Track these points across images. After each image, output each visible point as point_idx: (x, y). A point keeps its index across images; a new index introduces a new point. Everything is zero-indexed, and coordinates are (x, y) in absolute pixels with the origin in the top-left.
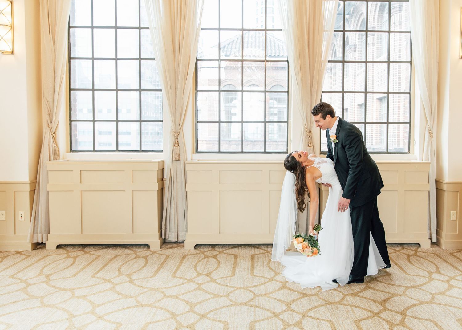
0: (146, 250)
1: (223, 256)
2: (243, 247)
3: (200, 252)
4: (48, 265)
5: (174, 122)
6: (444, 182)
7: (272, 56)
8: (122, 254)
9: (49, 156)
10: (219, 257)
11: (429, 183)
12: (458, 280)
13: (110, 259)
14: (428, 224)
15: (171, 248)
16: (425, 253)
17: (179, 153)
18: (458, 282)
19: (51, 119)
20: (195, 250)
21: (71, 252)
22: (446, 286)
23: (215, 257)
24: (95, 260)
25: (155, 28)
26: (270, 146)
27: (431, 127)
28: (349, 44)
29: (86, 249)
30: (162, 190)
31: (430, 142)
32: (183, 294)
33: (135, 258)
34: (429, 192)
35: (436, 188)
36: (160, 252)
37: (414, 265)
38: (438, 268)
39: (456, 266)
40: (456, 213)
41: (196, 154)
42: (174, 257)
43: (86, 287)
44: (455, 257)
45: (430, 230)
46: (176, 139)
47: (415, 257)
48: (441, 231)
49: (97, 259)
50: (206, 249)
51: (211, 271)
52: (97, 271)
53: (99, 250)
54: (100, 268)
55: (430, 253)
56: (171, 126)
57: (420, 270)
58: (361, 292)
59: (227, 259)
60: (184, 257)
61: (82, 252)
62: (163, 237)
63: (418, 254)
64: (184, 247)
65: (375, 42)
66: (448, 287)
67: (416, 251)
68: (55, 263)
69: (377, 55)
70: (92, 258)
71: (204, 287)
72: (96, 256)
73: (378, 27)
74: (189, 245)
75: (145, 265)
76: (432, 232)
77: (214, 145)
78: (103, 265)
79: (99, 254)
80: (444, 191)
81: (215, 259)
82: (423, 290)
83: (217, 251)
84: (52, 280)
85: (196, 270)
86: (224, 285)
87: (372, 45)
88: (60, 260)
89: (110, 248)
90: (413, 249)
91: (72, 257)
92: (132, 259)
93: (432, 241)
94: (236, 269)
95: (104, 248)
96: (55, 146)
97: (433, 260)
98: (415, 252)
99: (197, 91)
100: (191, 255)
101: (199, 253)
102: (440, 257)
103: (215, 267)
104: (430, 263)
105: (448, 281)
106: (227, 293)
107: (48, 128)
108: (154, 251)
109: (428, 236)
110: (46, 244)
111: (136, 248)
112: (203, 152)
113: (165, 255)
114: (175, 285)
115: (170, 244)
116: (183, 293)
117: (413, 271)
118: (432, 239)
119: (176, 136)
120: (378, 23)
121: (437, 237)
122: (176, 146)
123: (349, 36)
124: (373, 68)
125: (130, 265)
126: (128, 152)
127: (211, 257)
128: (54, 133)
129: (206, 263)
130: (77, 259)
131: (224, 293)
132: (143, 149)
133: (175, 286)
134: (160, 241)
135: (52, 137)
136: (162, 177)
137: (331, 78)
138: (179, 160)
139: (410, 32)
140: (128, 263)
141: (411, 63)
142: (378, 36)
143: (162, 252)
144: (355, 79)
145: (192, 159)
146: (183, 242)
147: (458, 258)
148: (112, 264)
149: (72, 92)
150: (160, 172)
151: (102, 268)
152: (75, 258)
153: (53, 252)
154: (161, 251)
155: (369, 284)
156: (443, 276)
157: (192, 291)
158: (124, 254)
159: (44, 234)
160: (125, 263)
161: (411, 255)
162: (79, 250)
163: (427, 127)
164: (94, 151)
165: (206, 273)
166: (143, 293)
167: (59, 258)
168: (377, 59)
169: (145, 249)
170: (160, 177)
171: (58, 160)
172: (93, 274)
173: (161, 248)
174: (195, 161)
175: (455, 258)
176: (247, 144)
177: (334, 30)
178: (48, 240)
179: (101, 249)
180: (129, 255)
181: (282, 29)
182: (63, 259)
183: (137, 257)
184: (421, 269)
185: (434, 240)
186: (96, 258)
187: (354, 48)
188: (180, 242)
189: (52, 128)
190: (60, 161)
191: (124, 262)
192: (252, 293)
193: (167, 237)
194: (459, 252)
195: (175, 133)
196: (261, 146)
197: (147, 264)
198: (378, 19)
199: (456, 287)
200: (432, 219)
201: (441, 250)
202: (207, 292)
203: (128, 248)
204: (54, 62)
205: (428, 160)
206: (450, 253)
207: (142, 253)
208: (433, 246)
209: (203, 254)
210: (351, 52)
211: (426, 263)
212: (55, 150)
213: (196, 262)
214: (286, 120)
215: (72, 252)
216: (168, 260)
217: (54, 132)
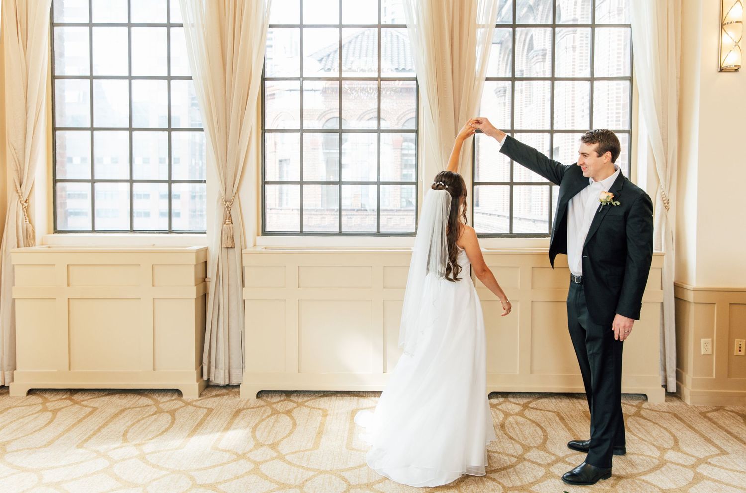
0: (175, 400)
1: (304, 411)
2: (338, 395)
3: (265, 404)
4: (9, 424)
5: (224, 184)
6: (689, 287)
7: (407, 69)
8: (134, 406)
9: (16, 240)
10: (295, 414)
11: (662, 289)
12: (713, 465)
13: (112, 416)
14: (662, 360)
15: (217, 396)
16: (656, 411)
17: (231, 236)
18: (712, 469)
19: (21, 179)
20: (258, 400)
21: (50, 402)
22: (690, 474)
23: (289, 413)
24: (88, 416)
25: (193, 26)
26: (404, 219)
27: (667, 192)
28: (534, 48)
29: (76, 397)
30: (204, 298)
31: (665, 217)
32: (225, 481)
33: (155, 413)
34: (662, 304)
35: (676, 298)
36: (198, 404)
37: (634, 435)
38: (676, 441)
39: (711, 437)
40: (710, 343)
41: (263, 237)
42: (221, 413)
43: (64, 466)
44: (710, 420)
45: (665, 370)
46: (228, 212)
47: (638, 418)
48: (684, 373)
49: (92, 415)
50: (275, 399)
51: (280, 438)
52: (87, 436)
53: (97, 398)
54: (93, 431)
55: (665, 412)
56: (220, 191)
57: (645, 444)
58: (535, 484)
59: (309, 418)
60: (238, 412)
61: (69, 402)
62: (205, 378)
63: (642, 413)
64: (239, 394)
65: (578, 44)
66: (694, 478)
67: (639, 408)
68: (22, 420)
69: (580, 66)
70: (83, 412)
71: (263, 468)
72: (90, 410)
73: (582, 18)
74: (248, 392)
75: (169, 426)
76: (668, 375)
77: (312, 216)
78: (100, 425)
79: (96, 405)
80: (690, 302)
81: (290, 416)
82: (647, 482)
83: (295, 403)
84: (9, 452)
85: (254, 437)
86: (298, 466)
87: (572, 49)
88: (29, 415)
89: (116, 396)
90: (634, 405)
91: (51, 411)
92: (150, 416)
93: (668, 391)
94: (323, 436)
95: (106, 395)
96: (28, 223)
97: (669, 425)
98: (636, 409)
99: (264, 131)
100: (249, 410)
101: (264, 406)
102: (680, 419)
103: (288, 431)
104: (662, 430)
105: (693, 466)
106: (301, 482)
107: (15, 193)
108: (190, 401)
109: (661, 382)
110: (10, 387)
111: (159, 395)
112: (274, 234)
113: (206, 408)
114: (215, 464)
115: (217, 388)
116: (226, 479)
117: (632, 445)
118: (668, 387)
119: (227, 207)
120: (582, 12)
121: (677, 383)
122: (227, 224)
123: (533, 36)
124: (573, 87)
125: (145, 426)
126: (149, 233)
127: (283, 413)
128: (26, 202)
129: (273, 425)
130: (59, 414)
131: (295, 480)
132: (174, 228)
133: (214, 466)
134: (199, 384)
135: (23, 209)
136: (204, 276)
137: (505, 106)
138: (233, 247)
139: (629, 26)
140: (142, 422)
141: (631, 79)
142: (582, 34)
143: (201, 403)
144: (543, 106)
145: (255, 245)
146: (238, 386)
147: (714, 423)
148: (115, 424)
149: (58, 133)
150: (201, 268)
151: (97, 432)
152: (55, 412)
153: (21, 401)
154: (201, 401)
155: (550, 469)
156: (685, 456)
157: (242, 476)
158: (137, 406)
159: (7, 370)
160: (137, 422)
161: (630, 416)
162: (64, 397)
163: (659, 191)
164: (93, 231)
165: (270, 443)
166: (159, 478)
167: (30, 412)
168: (580, 73)
169: (173, 398)
170: (201, 275)
171: (32, 246)
172: (80, 441)
173: (200, 397)
174: (258, 249)
175: (709, 423)
176: (366, 215)
177: (497, 25)
178: (13, 381)
179: (101, 397)
180: (146, 408)
181: (406, 25)
182: (35, 413)
183: (159, 412)
184: (645, 441)
185: (672, 388)
186: (91, 413)
187: (543, 55)
188: (234, 386)
189: (22, 193)
190: (37, 248)
191: (136, 420)
192: (344, 482)
193: (212, 378)
194: (716, 410)
195: (226, 202)
196: (388, 219)
197: (174, 426)
198: (582, 5)
199: (709, 479)
200: (667, 352)
201: (684, 406)
202: (267, 479)
203: (146, 396)
204: (25, 84)
205: (661, 248)
206: (700, 413)
207: (168, 404)
208: (671, 398)
209: (270, 407)
210: (536, 61)
211: (656, 431)
212: (27, 230)
213: (257, 421)
214: (414, 180)
215: (52, 402)
216: (209, 418)
217: (27, 200)
